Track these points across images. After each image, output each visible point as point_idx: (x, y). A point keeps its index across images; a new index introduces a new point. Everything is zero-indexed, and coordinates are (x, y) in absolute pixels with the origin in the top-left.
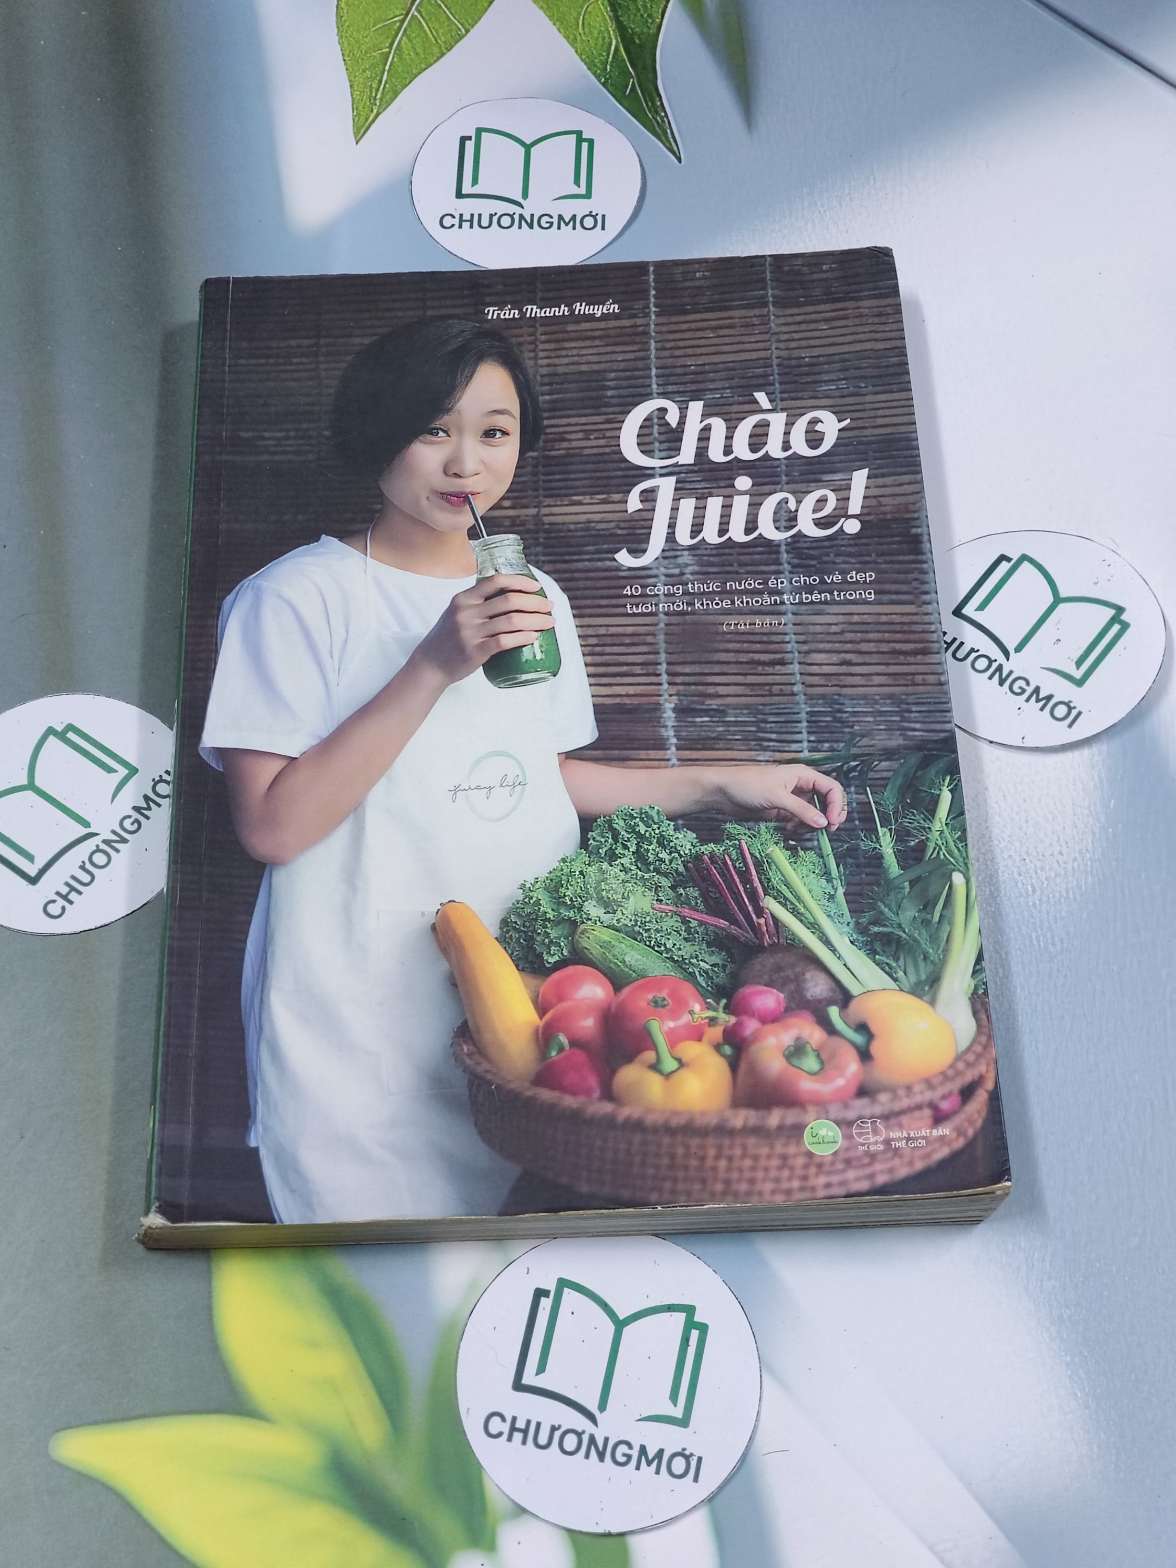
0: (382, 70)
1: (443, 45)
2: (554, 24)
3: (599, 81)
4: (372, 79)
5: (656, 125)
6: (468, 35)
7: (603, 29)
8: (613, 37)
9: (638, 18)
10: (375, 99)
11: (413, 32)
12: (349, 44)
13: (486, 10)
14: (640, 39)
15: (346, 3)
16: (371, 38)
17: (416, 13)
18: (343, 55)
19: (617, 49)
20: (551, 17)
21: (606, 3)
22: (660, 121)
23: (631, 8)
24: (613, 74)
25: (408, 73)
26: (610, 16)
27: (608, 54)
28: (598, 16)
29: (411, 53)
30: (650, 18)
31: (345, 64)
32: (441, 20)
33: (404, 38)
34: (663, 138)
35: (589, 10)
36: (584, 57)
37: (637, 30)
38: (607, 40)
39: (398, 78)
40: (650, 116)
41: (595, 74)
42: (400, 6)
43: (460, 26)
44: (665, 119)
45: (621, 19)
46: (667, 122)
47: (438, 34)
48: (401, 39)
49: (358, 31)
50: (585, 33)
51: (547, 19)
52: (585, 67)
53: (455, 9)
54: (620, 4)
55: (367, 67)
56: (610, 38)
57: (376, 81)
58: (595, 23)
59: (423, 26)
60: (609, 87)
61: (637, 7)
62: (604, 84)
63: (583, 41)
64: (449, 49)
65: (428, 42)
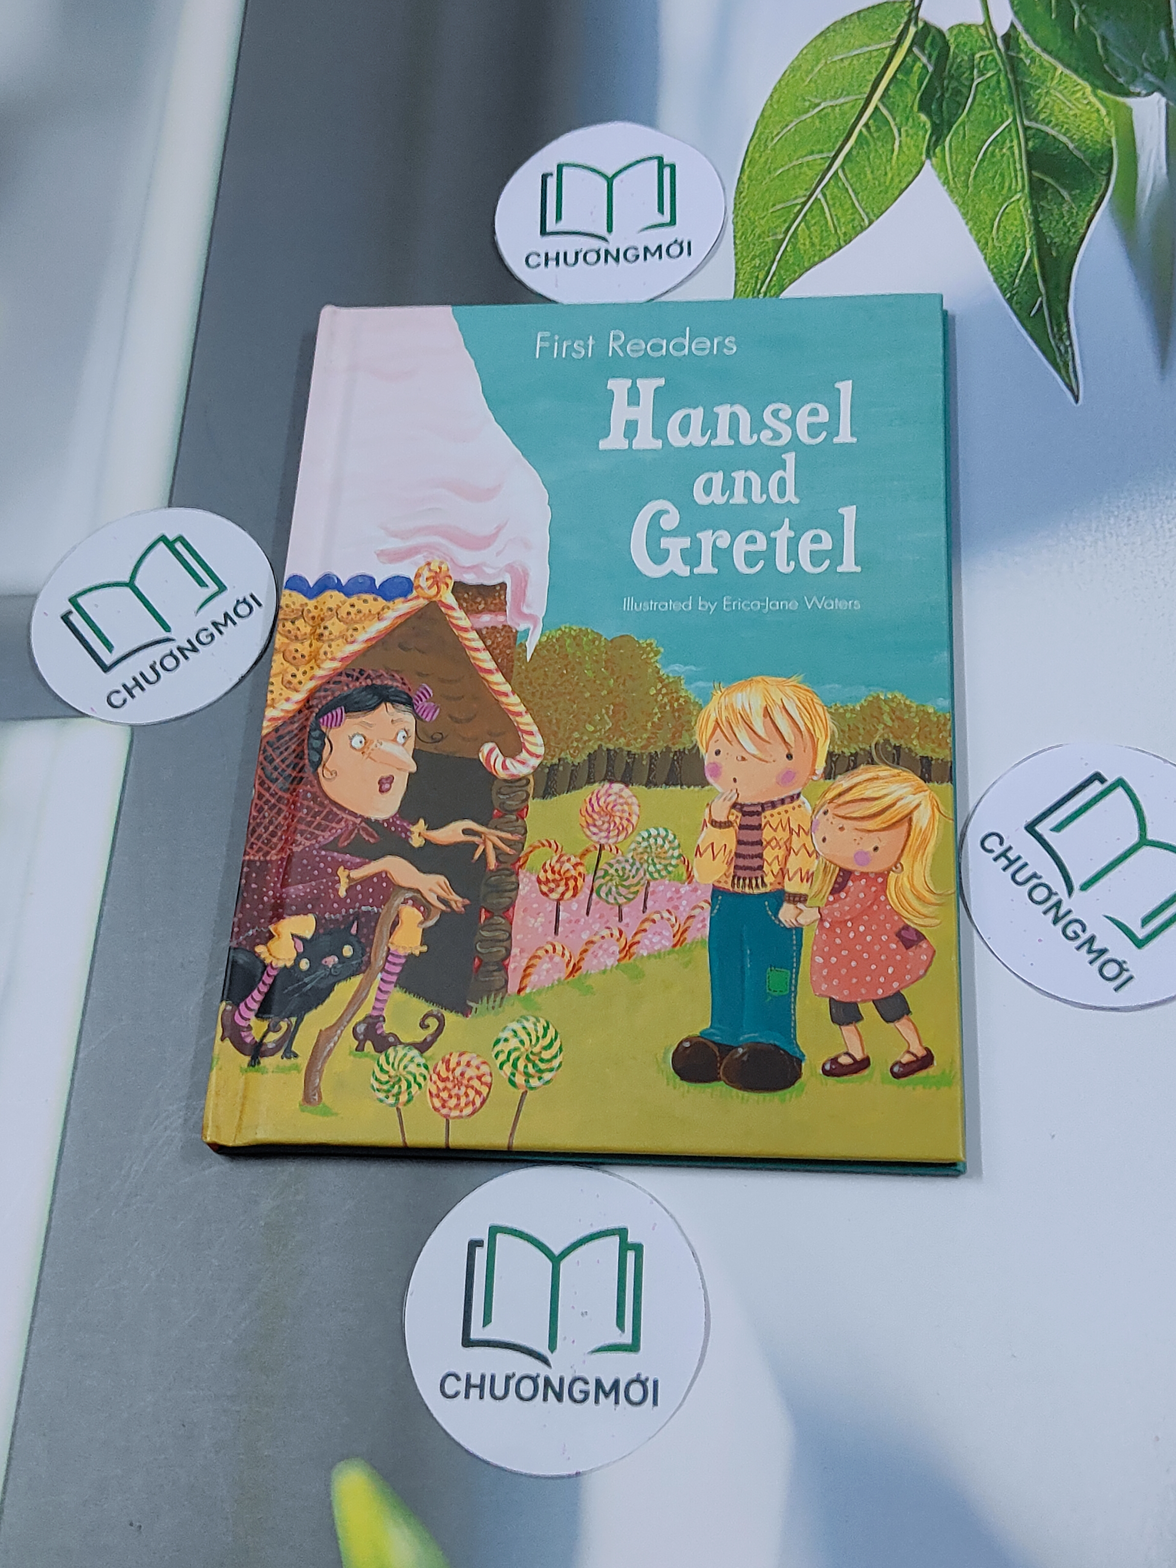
0: (772, 258)
1: (842, 236)
2: (967, 224)
3: (1004, 296)
4: (759, 268)
5: (1058, 354)
6: (871, 227)
7: (1019, 235)
8: (1028, 246)
9: (1061, 225)
10: (759, 293)
11: (813, 218)
12: (743, 225)
13: (896, 200)
14: (1058, 251)
15: (749, 178)
16: (768, 220)
17: (820, 196)
18: (735, 237)
19: (1030, 260)
20: (964, 215)
21: (1028, 204)
22: (1063, 351)
23: (1056, 211)
24: (1020, 289)
25: (798, 265)
26: (1029, 220)
27: (1020, 266)
28: (1015, 219)
29: (807, 243)
30: (1073, 227)
31: (735, 248)
32: (846, 207)
33: (803, 224)
34: (1063, 372)
35: (1007, 211)
36: (992, 266)
37: (1056, 240)
38: (1021, 249)
39: (787, 271)
40: (1053, 343)
41: (1000, 287)
42: (805, 187)
43: (864, 216)
44: (1069, 349)
45: (1041, 225)
46: (1070, 353)
47: (839, 223)
48: (799, 225)
49: (755, 210)
50: (998, 238)
51: (959, 216)
52: (991, 279)
53: (862, 196)
54: (1043, 207)
55: (757, 253)
56: (1025, 247)
57: (764, 273)
58: (1011, 227)
59: (825, 213)
60: (1014, 304)
61: (1062, 213)
62: (1009, 301)
63: (994, 247)
64: (847, 242)
65: (827, 231)
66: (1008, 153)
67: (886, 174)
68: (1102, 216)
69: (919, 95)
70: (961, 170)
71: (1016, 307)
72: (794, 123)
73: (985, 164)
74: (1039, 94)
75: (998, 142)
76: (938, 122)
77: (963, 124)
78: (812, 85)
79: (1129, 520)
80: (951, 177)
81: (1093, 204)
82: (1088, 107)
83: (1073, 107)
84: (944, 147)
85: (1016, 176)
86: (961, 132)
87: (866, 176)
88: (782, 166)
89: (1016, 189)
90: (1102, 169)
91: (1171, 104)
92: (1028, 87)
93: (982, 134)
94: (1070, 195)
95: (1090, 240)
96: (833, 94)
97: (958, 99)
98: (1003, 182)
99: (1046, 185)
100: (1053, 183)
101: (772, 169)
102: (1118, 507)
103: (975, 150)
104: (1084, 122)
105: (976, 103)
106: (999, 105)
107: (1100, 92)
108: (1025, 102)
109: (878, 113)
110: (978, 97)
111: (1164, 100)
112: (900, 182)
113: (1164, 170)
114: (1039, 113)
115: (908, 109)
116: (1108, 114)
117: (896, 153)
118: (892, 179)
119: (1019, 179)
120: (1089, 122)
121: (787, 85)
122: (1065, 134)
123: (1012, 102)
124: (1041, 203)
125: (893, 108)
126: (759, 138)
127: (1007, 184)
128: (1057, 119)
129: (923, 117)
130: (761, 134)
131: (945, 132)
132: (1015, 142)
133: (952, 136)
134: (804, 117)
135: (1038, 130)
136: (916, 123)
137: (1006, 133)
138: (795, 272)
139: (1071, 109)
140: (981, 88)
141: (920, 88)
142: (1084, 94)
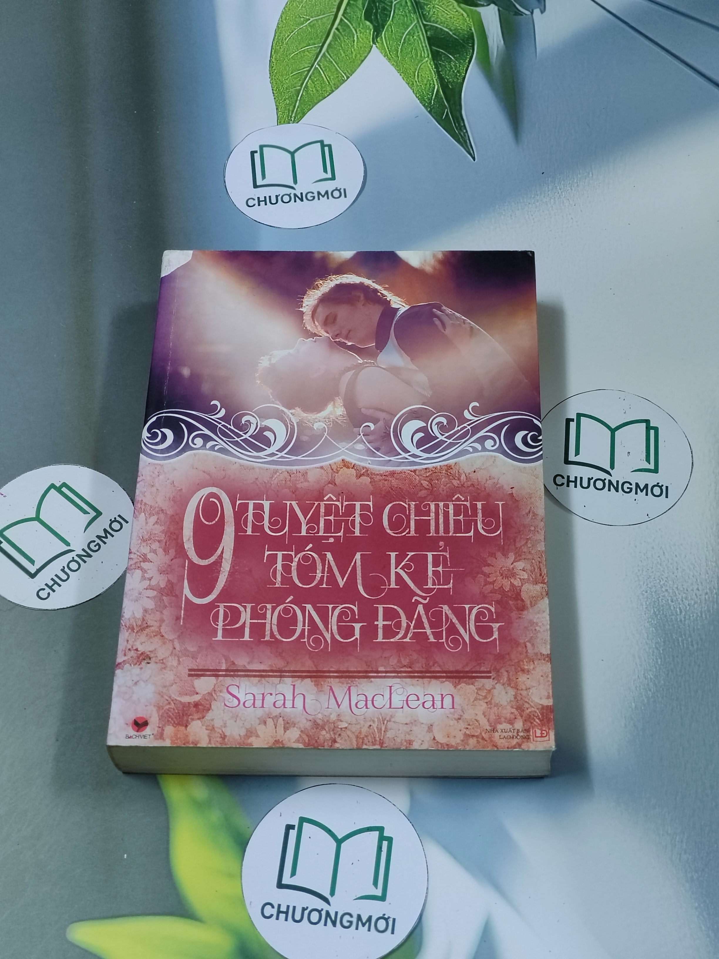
0: (295, 99)
1: (333, 85)
2: (401, 75)
3: (427, 110)
4: (289, 105)
5: (460, 137)
6: (349, 80)
7: (430, 79)
8: (436, 84)
9: (451, 73)
10: (291, 117)
11: (315, 78)
12: (276, 84)
13: (360, 65)
14: (452, 85)
15: (276, 59)
16: (290, 80)
17: (317, 66)
18: (273, 90)
19: (438, 91)
20: (398, 71)
21: (432, 63)
22: (463, 135)
23: (447, 66)
24: (435, 106)
25: (311, 102)
26: (434, 71)
27: (433, 94)
28: (427, 71)
29: (314, 90)
30: (459, 73)
31: (274, 96)
32: (333, 71)
33: (310, 81)
34: (464, 146)
35: (421, 67)
36: (418, 95)
37: (450, 80)
38: (432, 86)
39: (305, 105)
40: (457, 132)
41: (424, 105)
42: (308, 62)
43: (344, 75)
44: (466, 134)
45: (441, 73)
46: (467, 136)
48: (308, 81)
49: (282, 76)
50: (419, 81)
51: (396, 72)
52: (418, 101)
53: (341, 64)
54: (441, 64)
55: (287, 97)
56: (434, 84)
57: (292, 107)
58: (425, 75)
59: (321, 74)
60: (433, 114)
61: (451, 66)
62: (430, 112)
63: (417, 86)
64: (336, 88)
65: (324, 84)
66: (418, 38)
67: (352, 52)
68: (473, 66)
69: (364, 11)
70: (393, 48)
71: (433, 115)
72: (297, 30)
73: (406, 44)
74: (429, 7)
75: (411, 33)
76: (376, 25)
77: (390, 25)
78: (304, 9)
79: (511, 216)
80: (388, 52)
81: (467, 61)
82: (457, 13)
83: (448, 13)
84: (382, 37)
85: (424, 50)
86: (390, 29)
87: (341, 55)
88: (294, 52)
89: (424, 56)
90: (470, 43)
91: (501, 9)
92: (422, 4)
93: (402, 29)
94: (454, 57)
95: (468, 79)
96: (316, 13)
97: (385, 12)
98: (417, 53)
99: (440, 53)
100: (444, 52)
101: (288, 54)
102: (504, 210)
103: (399, 38)
104: (456, 21)
105: (395, 14)
106: (408, 15)
107: (463, 6)
108: (422, 12)
109: (343, 22)
110: (396, 11)
111: (496, 8)
112: (361, 56)
113: (502, 42)
114: (430, 18)
115: (359, 19)
116: (468, 16)
117: (356, 42)
118: (356, 54)
119: (425, 51)
120: (458, 20)
121: (289, 10)
122: (446, 28)
123: (415, 12)
124: (440, 62)
125: (351, 18)
126: (278, 39)
127: (419, 54)
128: (441, 20)
129: (368, 23)
130: (279, 36)
131: (381, 29)
132: (420, 33)
133: (385, 32)
134: (301, 27)
135: (431, 25)
136: (364, 26)
137: (414, 28)
138: (310, 105)
139: (447, 14)
140: (397, 6)
141: (364, 8)
142: (453, 6)
